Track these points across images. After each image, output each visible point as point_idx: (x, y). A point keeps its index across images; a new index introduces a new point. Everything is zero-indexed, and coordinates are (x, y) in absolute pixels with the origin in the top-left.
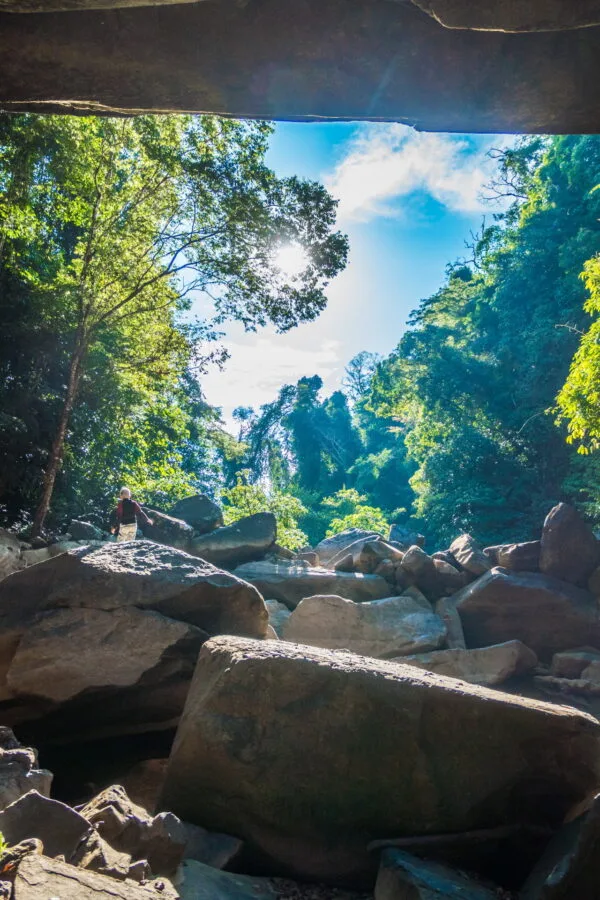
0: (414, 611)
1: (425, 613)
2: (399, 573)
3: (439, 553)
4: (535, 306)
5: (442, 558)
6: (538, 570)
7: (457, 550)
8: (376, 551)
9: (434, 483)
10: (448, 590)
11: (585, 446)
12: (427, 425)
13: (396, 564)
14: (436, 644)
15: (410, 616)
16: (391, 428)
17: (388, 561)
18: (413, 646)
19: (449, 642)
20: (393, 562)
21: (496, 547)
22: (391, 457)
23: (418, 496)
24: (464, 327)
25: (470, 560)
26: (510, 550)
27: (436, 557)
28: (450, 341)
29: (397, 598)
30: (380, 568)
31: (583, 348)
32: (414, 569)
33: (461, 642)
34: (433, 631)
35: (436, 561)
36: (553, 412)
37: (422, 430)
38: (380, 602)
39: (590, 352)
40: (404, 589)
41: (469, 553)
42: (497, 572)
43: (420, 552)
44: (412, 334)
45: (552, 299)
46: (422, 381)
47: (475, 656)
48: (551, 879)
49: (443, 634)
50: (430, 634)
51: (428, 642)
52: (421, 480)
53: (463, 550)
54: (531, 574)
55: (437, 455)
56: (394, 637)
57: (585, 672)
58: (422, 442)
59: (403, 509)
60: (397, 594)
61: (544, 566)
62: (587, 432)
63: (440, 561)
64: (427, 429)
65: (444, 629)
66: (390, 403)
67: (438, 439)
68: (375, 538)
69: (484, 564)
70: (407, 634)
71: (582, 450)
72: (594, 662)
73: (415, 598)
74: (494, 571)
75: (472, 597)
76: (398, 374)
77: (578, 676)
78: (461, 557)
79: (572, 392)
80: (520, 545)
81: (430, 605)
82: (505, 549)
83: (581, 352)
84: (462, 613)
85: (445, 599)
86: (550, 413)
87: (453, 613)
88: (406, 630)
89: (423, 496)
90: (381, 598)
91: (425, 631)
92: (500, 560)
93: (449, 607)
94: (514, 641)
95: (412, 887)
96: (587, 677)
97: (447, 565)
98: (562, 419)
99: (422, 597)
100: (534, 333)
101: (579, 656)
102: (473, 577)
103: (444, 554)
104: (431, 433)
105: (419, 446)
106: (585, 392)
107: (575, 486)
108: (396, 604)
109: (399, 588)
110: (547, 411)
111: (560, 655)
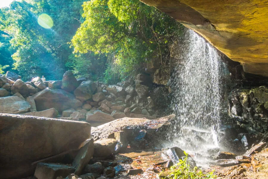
0: (18, 100)
1: (23, 101)
2: (12, 88)
3: (28, 82)
4: (62, 8)
5: (29, 84)
6: (60, 88)
7: (35, 82)
8: (3, 80)
9: (22, 58)
10: (31, 94)
11: (77, 55)
12: (20, 37)
13: (12, 85)
14: (27, 111)
15: (17, 102)
16: (3, 35)
17: (8, 84)
18: (18, 112)
19: (31, 110)
20: (10, 84)
21: (48, 81)
22: (3, 46)
23: (16, 62)
24: (37, 6)
25: (40, 85)
26: (53, 82)
27: (27, 83)
28: (31, 10)
29: (12, 96)
30: (4, 86)
31: (81, 27)
32: (19, 87)
33: (35, 109)
34: (26, 107)
35: (27, 85)
36: (69, 43)
37: (18, 39)
38: (5, 98)
39: (83, 29)
40: (14, 94)
41: (39, 82)
42: (48, 89)
43: (21, 81)
44: (16, 2)
45: (68, 7)
46: (19, 21)
47: (40, 113)
48: (82, 158)
49: (29, 108)
50: (25, 108)
51: (24, 110)
52: (17, 57)
53: (37, 82)
54: (59, 89)
55: (25, 49)
56: (11, 109)
57: (71, 115)
58: (18, 43)
59: (8, 66)
60: (11, 95)
61: (62, 87)
62: (78, 51)
63: (29, 85)
64: (20, 39)
65: (30, 106)
66: (5, 26)
67: (25, 43)
68: (2, 76)
69: (44, 86)
70: (16, 108)
71: (76, 56)
72: (74, 112)
73: (19, 96)
74: (47, 88)
75: (39, 96)
76: (9, 15)
77: (69, 116)
78: (36, 83)
79: (76, 39)
80: (56, 81)
81: (24, 99)
82: (51, 82)
83: (80, 29)
84: (35, 101)
85: (30, 97)
86: (68, 44)
87: (33, 101)
88: (16, 106)
89: (18, 62)
90: (5, 96)
91: (22, 107)
92: (49, 85)
93: (31, 99)
94: (53, 108)
95: (50, 168)
96: (71, 116)
97: (31, 86)
98: (72, 46)
99: (21, 96)
100: (62, 16)
101: (70, 111)
102: (40, 90)
103: (30, 82)
104: (22, 40)
105: (16, 44)
106: (80, 40)
107: (69, 65)
108: (12, 98)
109: (12, 93)
110: (67, 43)
111: (65, 111)
